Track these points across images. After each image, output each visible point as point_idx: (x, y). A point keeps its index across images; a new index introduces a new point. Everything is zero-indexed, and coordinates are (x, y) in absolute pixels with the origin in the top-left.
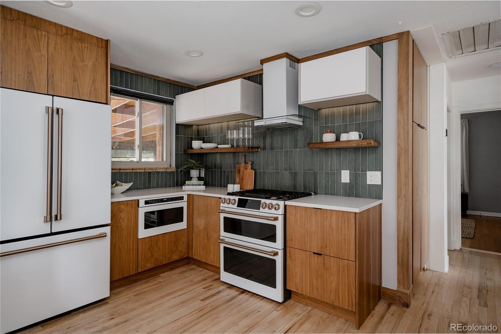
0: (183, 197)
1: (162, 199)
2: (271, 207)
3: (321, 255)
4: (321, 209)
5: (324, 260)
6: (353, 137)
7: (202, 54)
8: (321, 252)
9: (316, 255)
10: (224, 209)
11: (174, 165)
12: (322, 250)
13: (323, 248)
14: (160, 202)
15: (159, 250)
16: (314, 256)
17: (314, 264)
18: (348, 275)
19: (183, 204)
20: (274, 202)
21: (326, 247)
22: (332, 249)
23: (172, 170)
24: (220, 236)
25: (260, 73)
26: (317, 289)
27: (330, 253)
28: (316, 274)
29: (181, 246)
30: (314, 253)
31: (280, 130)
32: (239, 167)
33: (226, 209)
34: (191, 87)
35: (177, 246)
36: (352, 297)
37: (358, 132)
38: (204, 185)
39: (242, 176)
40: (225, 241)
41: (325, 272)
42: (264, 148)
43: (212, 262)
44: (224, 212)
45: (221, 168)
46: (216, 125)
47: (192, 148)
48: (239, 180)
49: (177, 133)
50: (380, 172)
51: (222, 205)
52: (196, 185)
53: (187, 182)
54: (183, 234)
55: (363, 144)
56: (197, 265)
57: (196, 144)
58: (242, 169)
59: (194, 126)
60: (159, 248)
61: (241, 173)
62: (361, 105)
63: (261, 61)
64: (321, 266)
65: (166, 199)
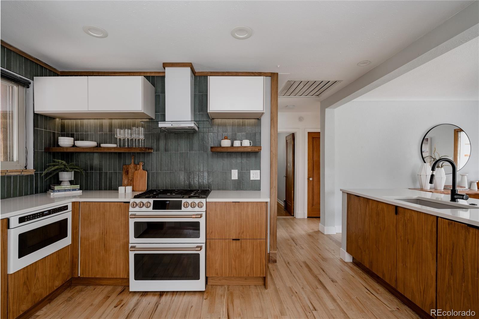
0: (67, 206)
1: (43, 212)
2: (193, 205)
3: (239, 240)
4: (239, 202)
5: (241, 243)
6: (237, 144)
7: (106, 36)
8: (239, 238)
9: (234, 241)
10: (136, 214)
11: (31, 166)
12: (240, 236)
13: (240, 234)
14: (40, 217)
15: (38, 281)
16: (233, 242)
17: (233, 249)
18: (260, 251)
19: (67, 215)
20: (197, 201)
21: (243, 233)
22: (248, 234)
23: (29, 174)
24: (129, 243)
25: (161, 75)
26: (235, 268)
27: (246, 236)
28: (235, 257)
29: (64, 267)
30: (233, 240)
31: (175, 134)
32: (128, 168)
33: (137, 213)
34: (53, 71)
35: (60, 269)
36: (263, 266)
37: (248, 140)
38: (80, 189)
39: (131, 178)
40: (137, 247)
41: (242, 252)
42: (158, 150)
43: (112, 274)
44: (135, 216)
45: (101, 169)
46: (92, 121)
47: (58, 146)
48: (128, 182)
49: (35, 125)
50: (259, 171)
51: (131, 209)
52: (69, 190)
53: (56, 188)
54: (66, 253)
55: (255, 150)
56: (83, 284)
57: (65, 142)
58: (131, 170)
59: (57, 120)
60: (38, 279)
61: (130, 175)
62: (246, 120)
63: (164, 64)
64: (239, 249)
65: (47, 212)
